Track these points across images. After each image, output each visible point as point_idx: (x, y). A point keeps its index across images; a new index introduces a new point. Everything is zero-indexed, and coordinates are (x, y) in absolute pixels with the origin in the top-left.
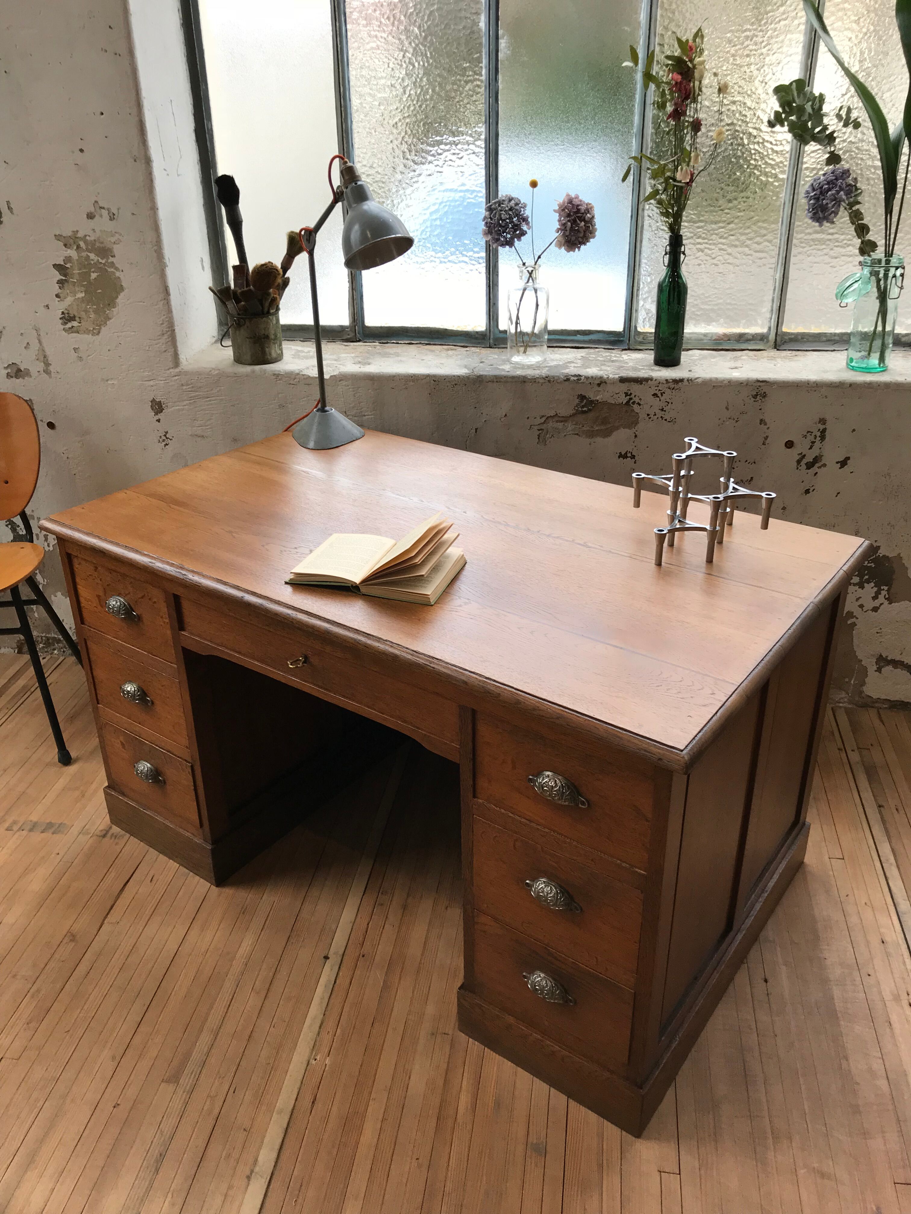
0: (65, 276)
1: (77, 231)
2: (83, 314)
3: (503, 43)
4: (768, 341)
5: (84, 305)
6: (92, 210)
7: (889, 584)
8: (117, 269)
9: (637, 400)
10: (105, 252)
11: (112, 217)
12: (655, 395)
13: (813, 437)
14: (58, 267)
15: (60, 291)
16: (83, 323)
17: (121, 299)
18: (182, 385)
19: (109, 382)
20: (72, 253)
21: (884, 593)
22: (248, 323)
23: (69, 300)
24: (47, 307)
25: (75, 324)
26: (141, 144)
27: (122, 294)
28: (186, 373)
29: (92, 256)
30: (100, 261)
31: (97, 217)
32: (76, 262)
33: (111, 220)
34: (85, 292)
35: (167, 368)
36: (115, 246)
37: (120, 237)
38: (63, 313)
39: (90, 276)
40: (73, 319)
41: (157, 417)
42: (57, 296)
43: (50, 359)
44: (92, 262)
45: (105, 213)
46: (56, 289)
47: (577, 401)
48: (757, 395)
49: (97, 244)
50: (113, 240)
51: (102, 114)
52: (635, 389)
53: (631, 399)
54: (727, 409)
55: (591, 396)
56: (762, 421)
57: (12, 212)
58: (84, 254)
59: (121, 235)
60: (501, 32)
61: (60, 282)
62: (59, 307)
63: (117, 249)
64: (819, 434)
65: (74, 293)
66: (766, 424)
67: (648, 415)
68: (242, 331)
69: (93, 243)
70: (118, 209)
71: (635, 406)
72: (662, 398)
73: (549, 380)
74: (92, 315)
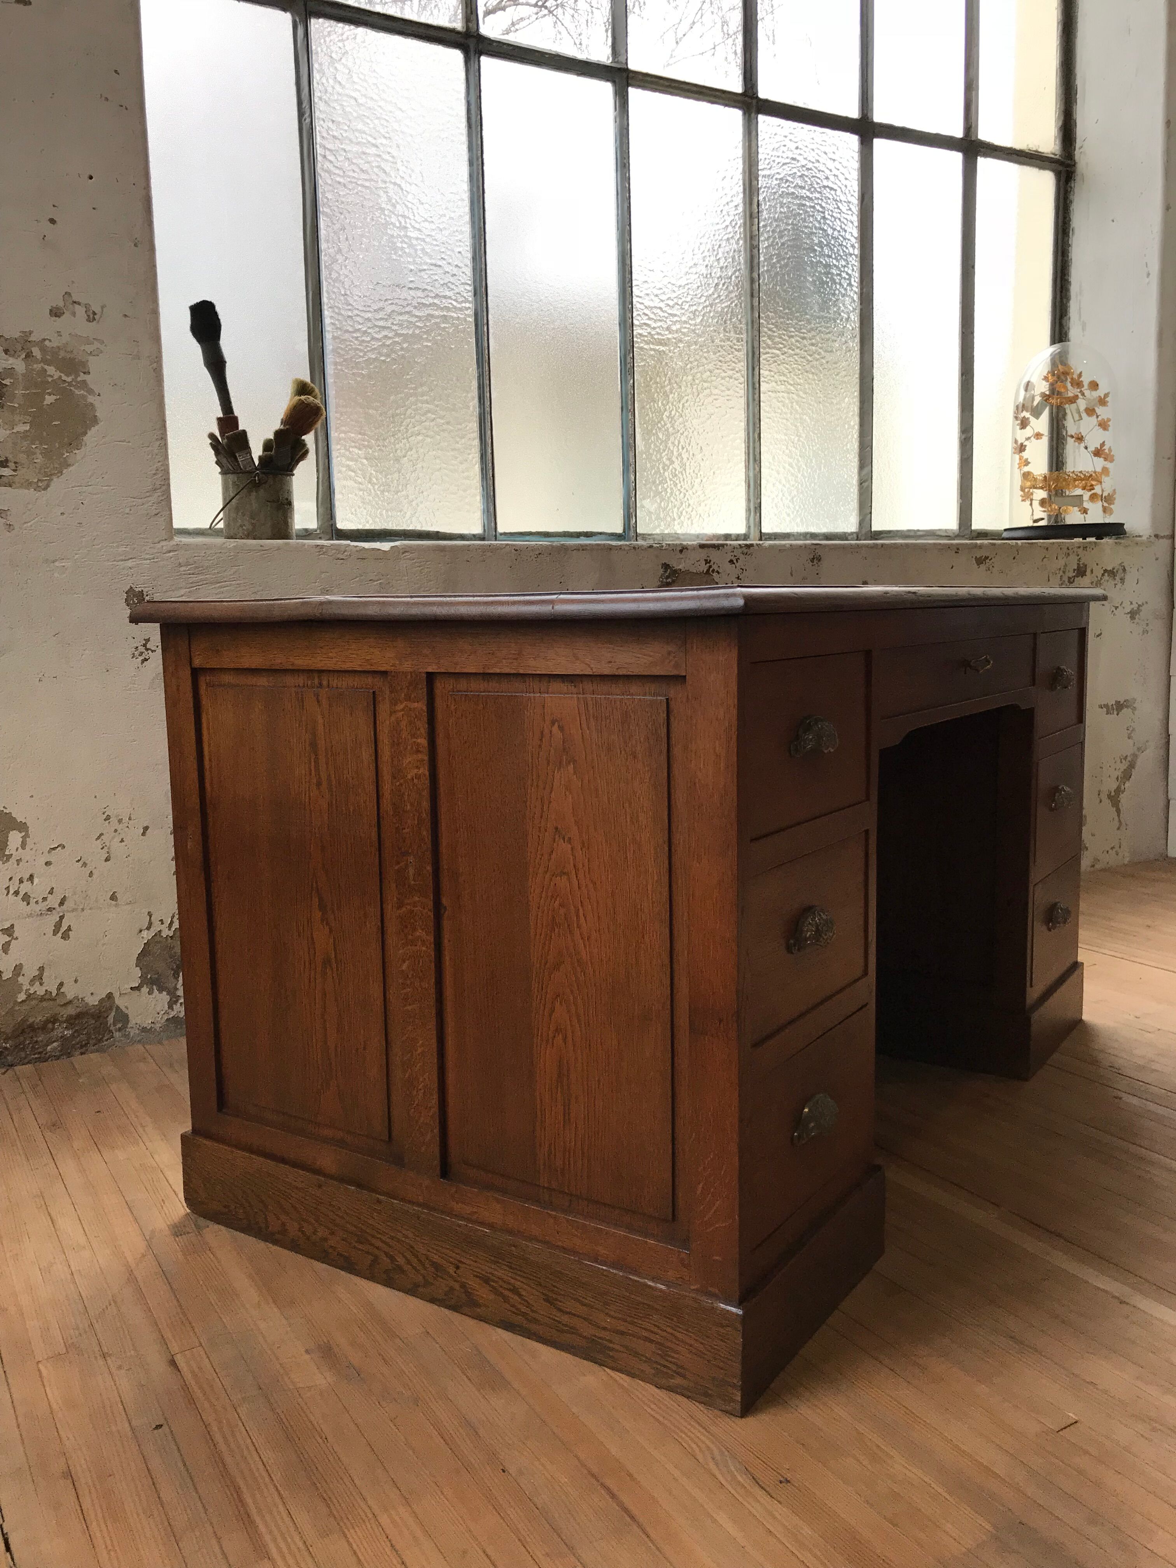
1: (31, 333)
2: (22, 457)
5: (25, 443)
6: (61, 304)
8: (91, 392)
9: (716, 568)
10: (73, 365)
11: (92, 317)
12: (731, 561)
16: (21, 471)
17: (92, 436)
18: (180, 565)
19: (57, 564)
20: (19, 365)
26: (144, 226)
27: (94, 429)
29: (51, 370)
30: (64, 378)
31: (67, 315)
32: (20, 378)
33: (89, 320)
34: (31, 423)
35: (156, 540)
36: (91, 358)
37: (102, 347)
39: (44, 399)
40: (4, 463)
44: (50, 379)
45: (80, 311)
47: (661, 571)
48: (814, 559)
49: (62, 354)
50: (89, 348)
51: (91, 178)
52: (714, 555)
53: (710, 567)
55: (675, 564)
58: (37, 367)
59: (101, 342)
63: (93, 363)
65: (13, 424)
68: (262, 492)
69: (55, 351)
70: (103, 307)
71: (715, 574)
72: (737, 565)
73: (634, 548)
74: (39, 459)
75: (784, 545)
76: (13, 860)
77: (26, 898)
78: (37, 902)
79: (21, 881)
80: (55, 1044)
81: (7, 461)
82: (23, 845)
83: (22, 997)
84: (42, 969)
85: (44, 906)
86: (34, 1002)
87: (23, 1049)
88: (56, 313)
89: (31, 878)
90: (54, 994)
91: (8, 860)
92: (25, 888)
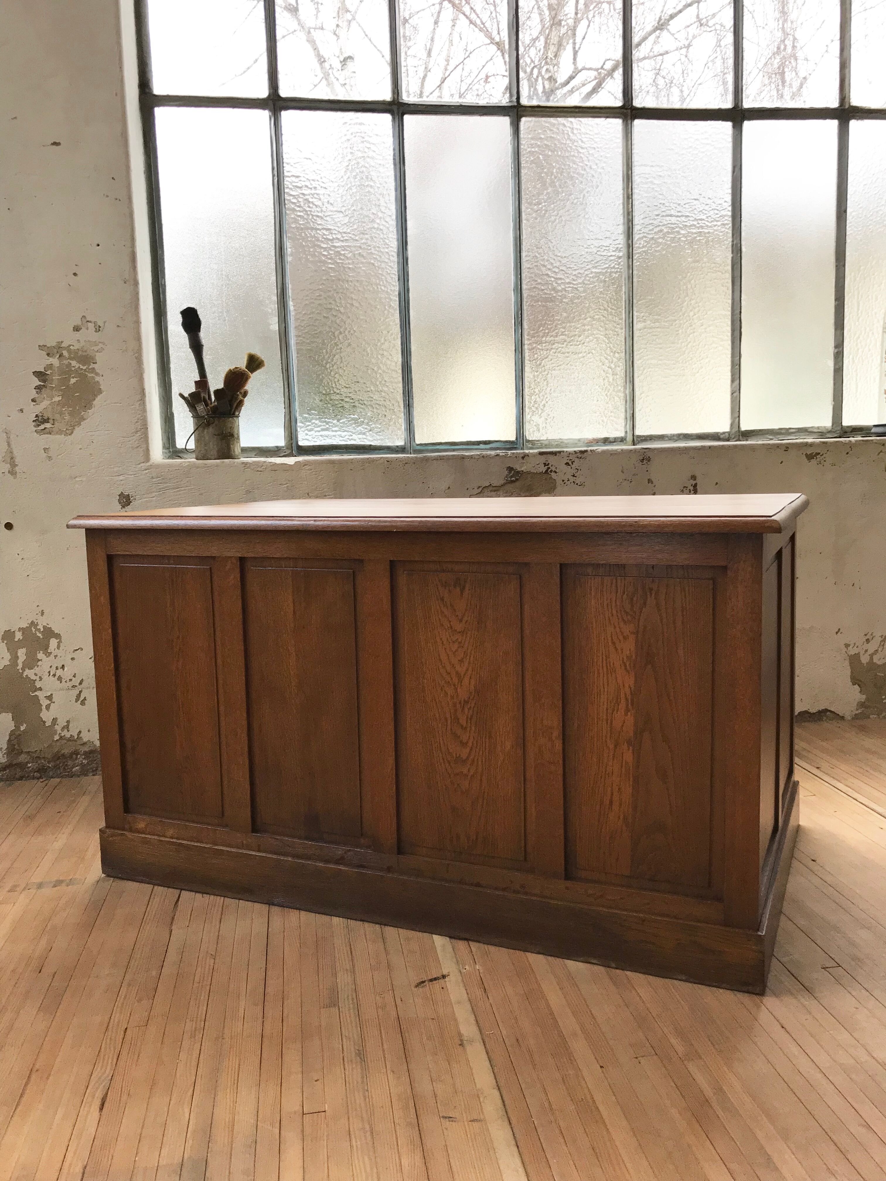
0: (44, 381)
1: (62, 342)
2: (57, 416)
4: (627, 441)
5: (59, 408)
6: (80, 323)
8: (97, 374)
9: (554, 469)
10: (86, 359)
11: (98, 329)
12: (567, 464)
14: (38, 374)
15: (37, 395)
16: (57, 425)
17: (98, 401)
18: (152, 478)
19: (77, 479)
20: (55, 361)
23: (45, 403)
24: (22, 411)
25: (48, 425)
26: (132, 270)
27: (100, 397)
28: (158, 466)
29: (74, 363)
30: (81, 367)
31: (83, 329)
32: (56, 369)
34: (63, 396)
35: (141, 462)
36: (97, 354)
37: (104, 347)
38: (37, 416)
39: (70, 380)
40: (47, 421)
42: (33, 400)
43: (17, 461)
44: (73, 369)
45: (91, 326)
46: (33, 394)
47: (506, 472)
48: (643, 459)
49: (80, 353)
50: (96, 348)
51: (98, 245)
52: (551, 460)
53: (549, 468)
54: (623, 472)
55: (518, 467)
56: (650, 481)
58: (66, 362)
59: (104, 344)
61: (38, 388)
62: (33, 411)
63: (98, 357)
64: (692, 488)
65: (52, 397)
66: (652, 483)
67: (563, 481)
68: (211, 429)
69: (76, 352)
70: (105, 322)
71: (553, 474)
72: (573, 466)
73: (483, 457)
74: (67, 417)
75: (616, 450)
76: (52, 656)
77: (60, 679)
78: (66, 682)
79: (57, 668)
80: (77, 768)
81: (48, 419)
82: (58, 647)
83: (57, 737)
84: (68, 722)
85: (70, 684)
86: (64, 742)
87: (59, 768)
88: (77, 329)
89: (63, 667)
90: (76, 738)
91: (49, 655)
92: (59, 672)
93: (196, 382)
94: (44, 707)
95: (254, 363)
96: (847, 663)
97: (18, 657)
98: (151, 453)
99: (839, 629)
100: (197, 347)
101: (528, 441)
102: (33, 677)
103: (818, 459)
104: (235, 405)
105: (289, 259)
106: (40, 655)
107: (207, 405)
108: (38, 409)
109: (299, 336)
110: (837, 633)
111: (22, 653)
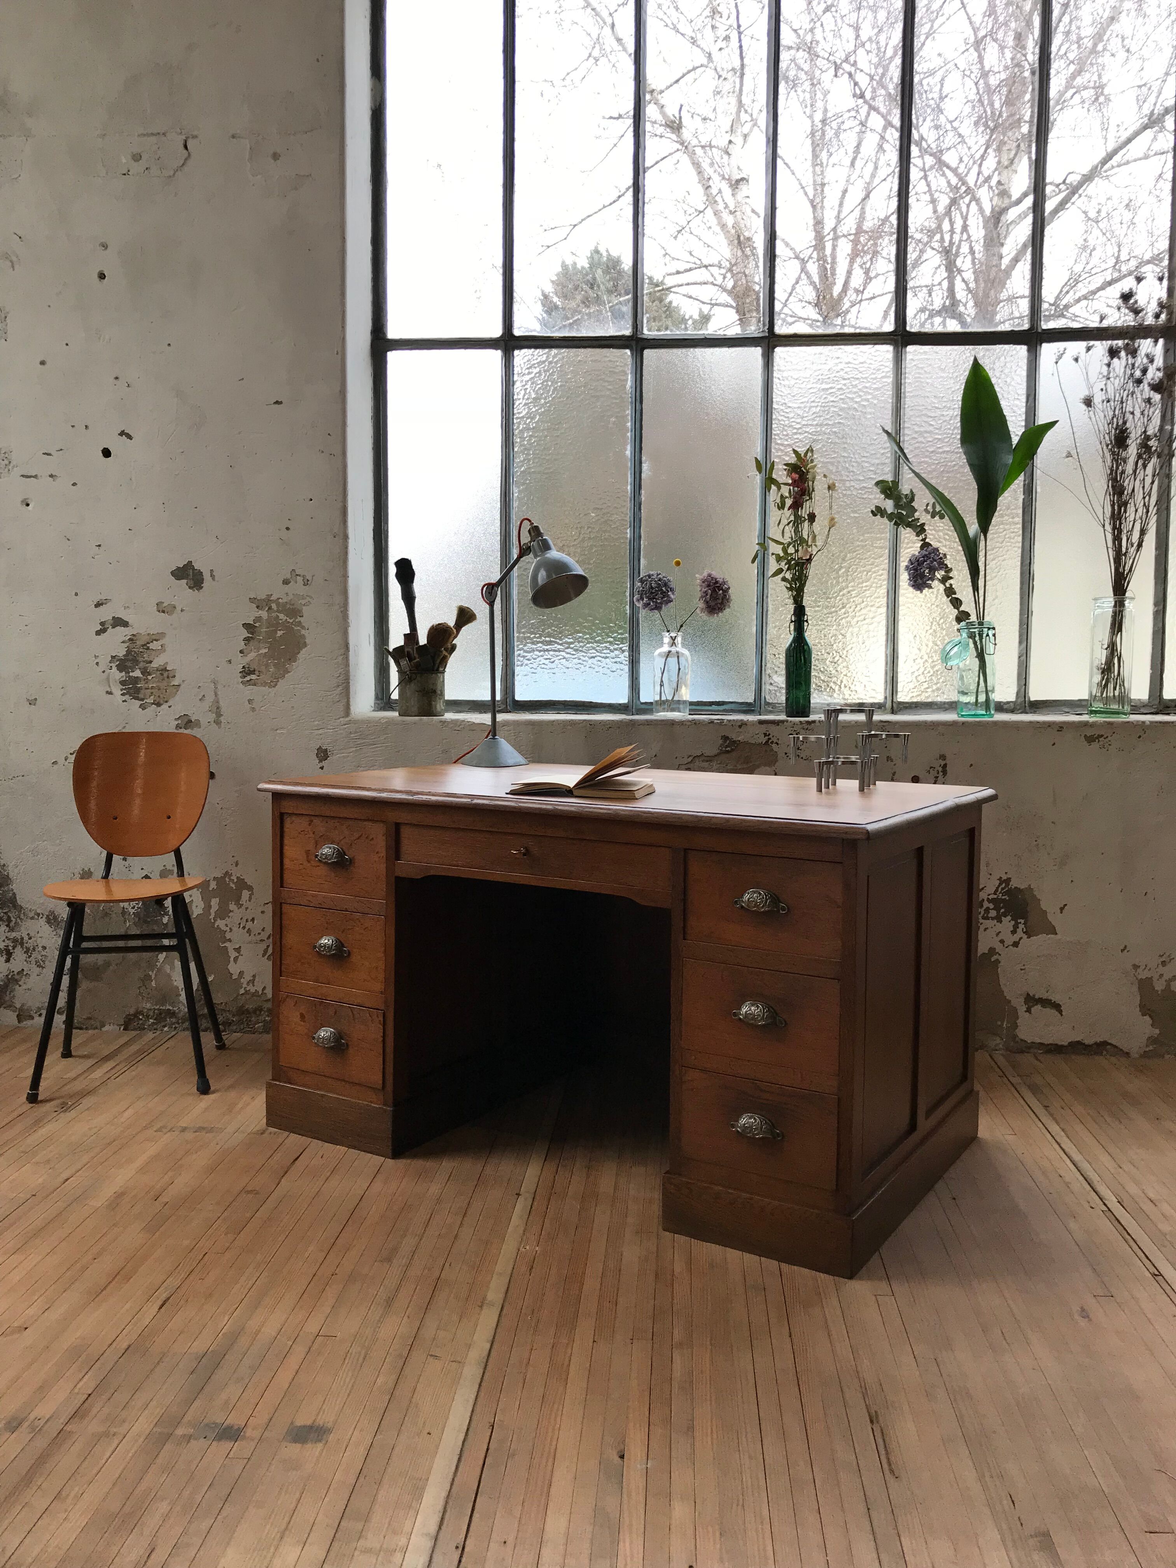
0: (252, 634)
1: (271, 595)
2: (263, 668)
3: (645, 467)
4: (885, 709)
5: (265, 660)
6: (289, 576)
7: (1024, 916)
8: (303, 627)
9: (775, 740)
10: (294, 612)
11: (306, 583)
13: (936, 772)
14: (247, 626)
15: (245, 647)
16: (262, 676)
17: (303, 654)
18: (350, 733)
19: (278, 731)
20: (264, 614)
21: (1021, 926)
22: (418, 678)
23: (252, 655)
24: (230, 661)
25: (253, 677)
26: (342, 524)
27: (304, 650)
28: (356, 722)
29: (281, 616)
30: (289, 620)
31: (292, 583)
32: (265, 622)
33: (304, 585)
34: (269, 648)
35: (337, 717)
36: (304, 608)
37: (311, 600)
38: (244, 667)
39: (276, 633)
40: (252, 672)
41: (321, 765)
42: (241, 652)
43: (223, 710)
44: (281, 622)
45: (300, 580)
46: (242, 645)
47: (721, 742)
49: (288, 606)
50: (303, 602)
51: (311, 500)
52: (773, 730)
53: (769, 739)
55: (734, 737)
56: (889, 758)
57: (214, 579)
58: (274, 615)
59: (311, 597)
60: (644, 459)
61: (247, 640)
62: (240, 662)
63: (305, 610)
64: (940, 769)
65: (259, 649)
66: (892, 761)
67: (786, 754)
68: (412, 685)
69: (284, 605)
70: (313, 576)
74: (272, 669)
76: (243, 907)
77: (249, 931)
78: (255, 935)
79: (247, 921)
80: (260, 1024)
81: (254, 670)
82: (250, 899)
83: (242, 991)
84: (254, 976)
85: (259, 938)
86: (248, 997)
87: (243, 1023)
88: (286, 582)
89: (253, 920)
90: (260, 993)
91: (241, 907)
92: (249, 925)
93: (405, 635)
94: (232, 959)
95: (465, 616)
96: (1135, 988)
97: (210, 907)
98: (352, 708)
99: (1126, 947)
100: (409, 599)
101: (768, 704)
102: (224, 928)
103: (1101, 743)
104: (438, 662)
105: (515, 504)
106: (232, 906)
107: (410, 660)
108: (245, 661)
109: (522, 586)
110: (1122, 951)
111: (215, 903)
